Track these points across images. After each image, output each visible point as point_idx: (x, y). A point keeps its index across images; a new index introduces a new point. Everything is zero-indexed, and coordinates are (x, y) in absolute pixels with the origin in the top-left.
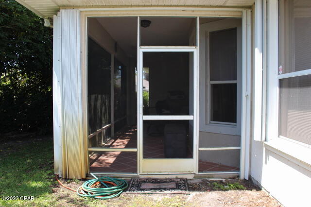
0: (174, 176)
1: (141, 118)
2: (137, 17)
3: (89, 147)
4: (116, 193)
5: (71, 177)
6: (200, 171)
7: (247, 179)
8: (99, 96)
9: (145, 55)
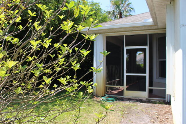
0: (138, 98)
1: (125, 74)
2: (123, 36)
3: (106, 85)
4: (113, 100)
5: (99, 95)
6: (149, 97)
7: (169, 101)
8: (114, 66)
9: (127, 50)
